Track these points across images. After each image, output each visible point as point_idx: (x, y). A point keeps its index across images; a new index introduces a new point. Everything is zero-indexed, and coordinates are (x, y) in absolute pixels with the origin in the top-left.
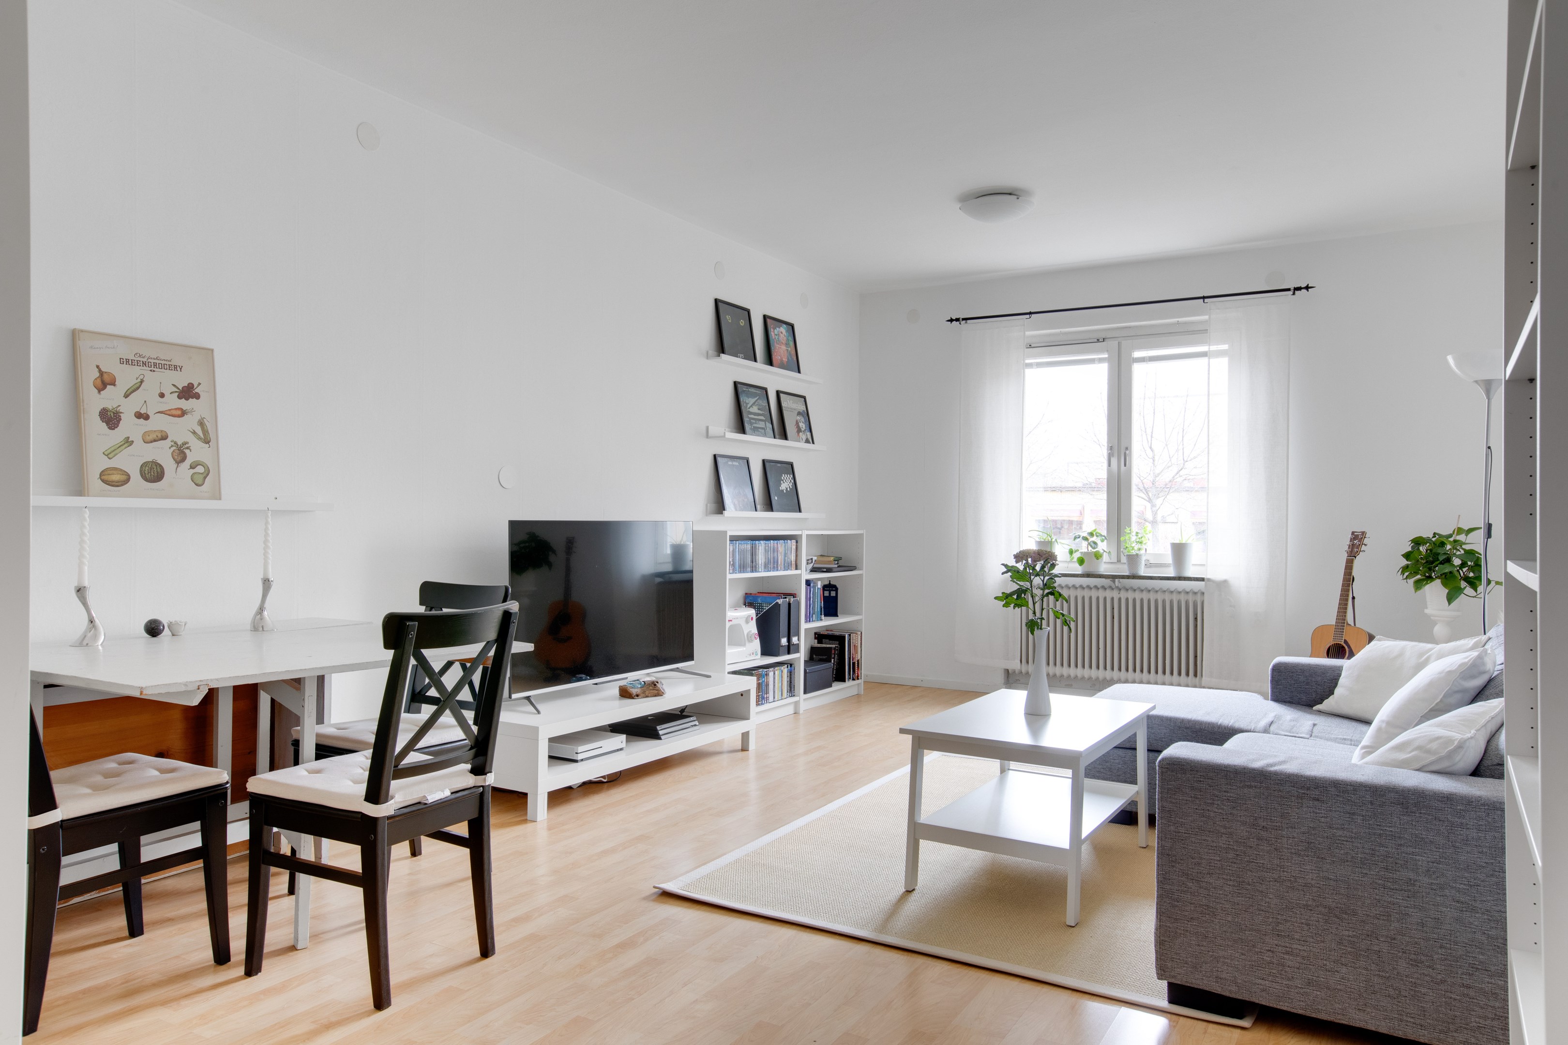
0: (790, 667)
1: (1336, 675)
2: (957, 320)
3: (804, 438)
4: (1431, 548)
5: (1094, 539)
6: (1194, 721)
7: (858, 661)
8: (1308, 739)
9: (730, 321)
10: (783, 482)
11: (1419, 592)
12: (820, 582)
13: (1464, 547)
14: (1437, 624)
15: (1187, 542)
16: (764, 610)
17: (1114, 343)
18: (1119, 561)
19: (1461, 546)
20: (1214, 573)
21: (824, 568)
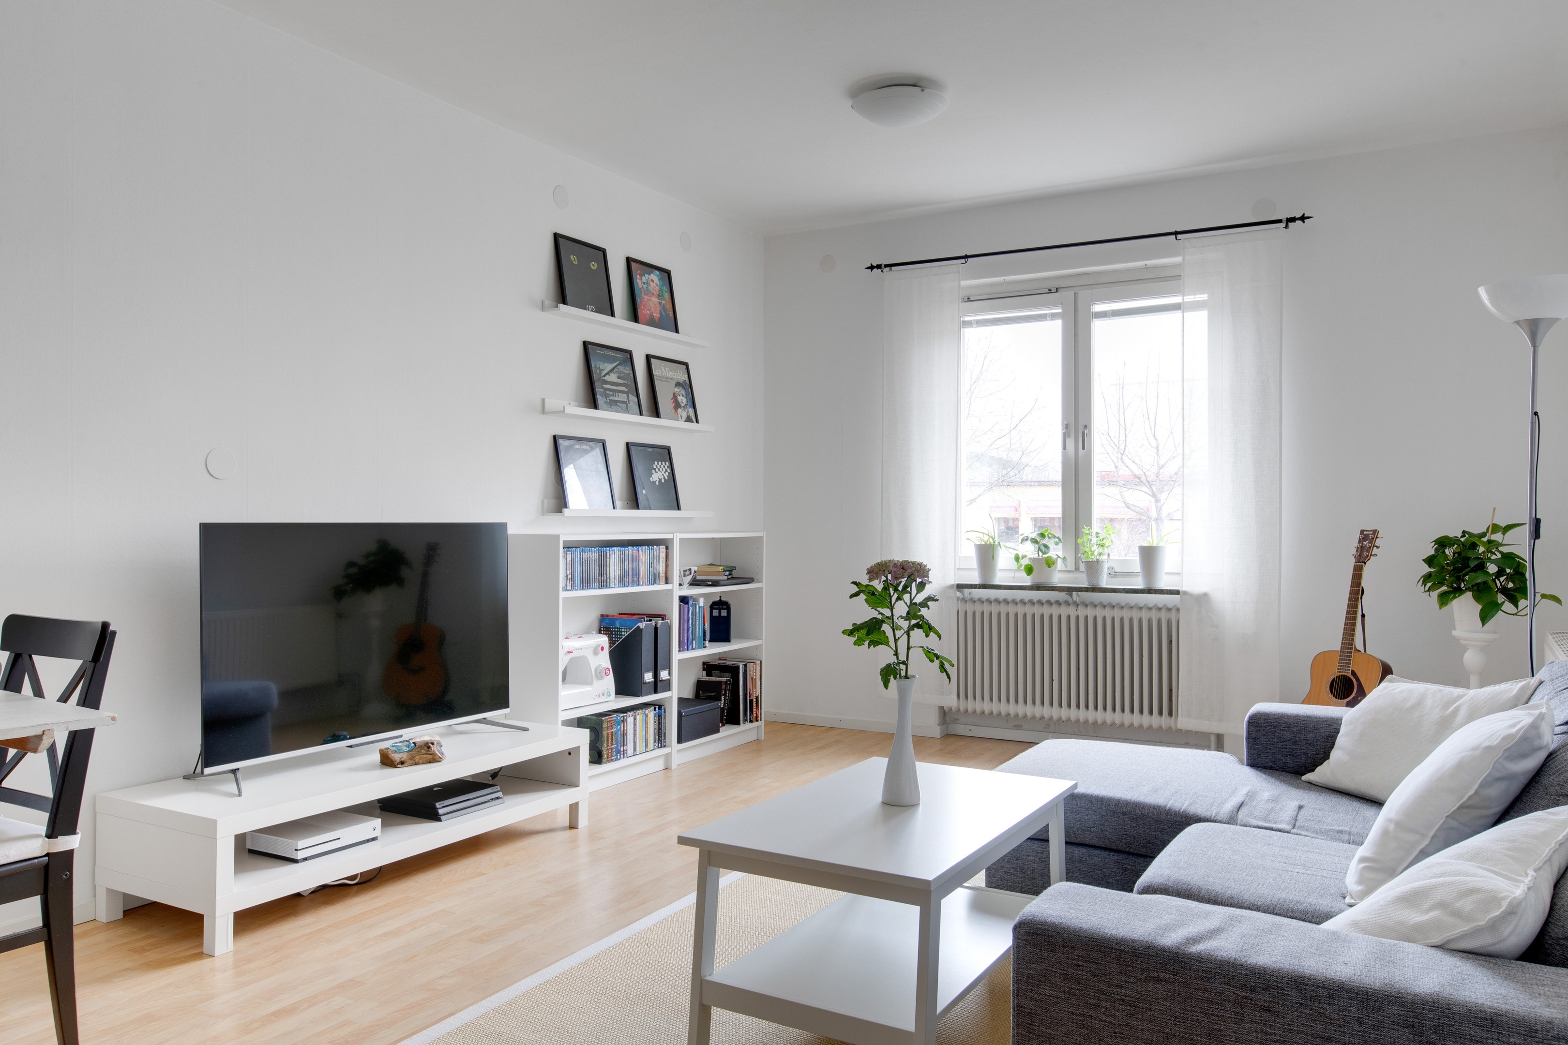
0: (659, 709)
1: (1333, 730)
2: (879, 267)
3: (684, 415)
4: (1459, 550)
5: (1045, 541)
6: (1134, 803)
7: (757, 698)
8: (1289, 832)
9: (576, 263)
10: (656, 472)
11: (1445, 609)
12: (703, 599)
13: (1500, 549)
14: (1468, 649)
15: (1160, 545)
16: (623, 637)
17: (1070, 294)
18: (1077, 569)
19: (1497, 548)
20: (1192, 584)
21: (709, 581)
